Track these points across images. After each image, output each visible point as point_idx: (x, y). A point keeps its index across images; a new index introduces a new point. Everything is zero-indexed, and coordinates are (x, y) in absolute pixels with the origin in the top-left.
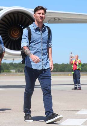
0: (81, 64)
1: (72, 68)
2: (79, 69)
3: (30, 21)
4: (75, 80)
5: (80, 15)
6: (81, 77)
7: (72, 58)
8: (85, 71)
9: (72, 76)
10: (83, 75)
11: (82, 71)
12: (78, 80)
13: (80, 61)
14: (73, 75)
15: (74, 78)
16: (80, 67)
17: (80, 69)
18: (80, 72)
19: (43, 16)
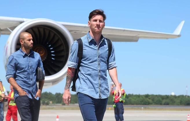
0: (125, 94)
1: (114, 100)
2: (122, 102)
3: (60, 38)
4: (117, 116)
5: (124, 30)
6: (125, 111)
7: (113, 86)
8: (129, 104)
9: (113, 111)
10: (127, 109)
11: (126, 103)
12: (120, 115)
13: (123, 90)
14: (114, 109)
15: (116, 113)
16: (123, 99)
17: (124, 101)
18: (123, 105)
19: (101, 24)
